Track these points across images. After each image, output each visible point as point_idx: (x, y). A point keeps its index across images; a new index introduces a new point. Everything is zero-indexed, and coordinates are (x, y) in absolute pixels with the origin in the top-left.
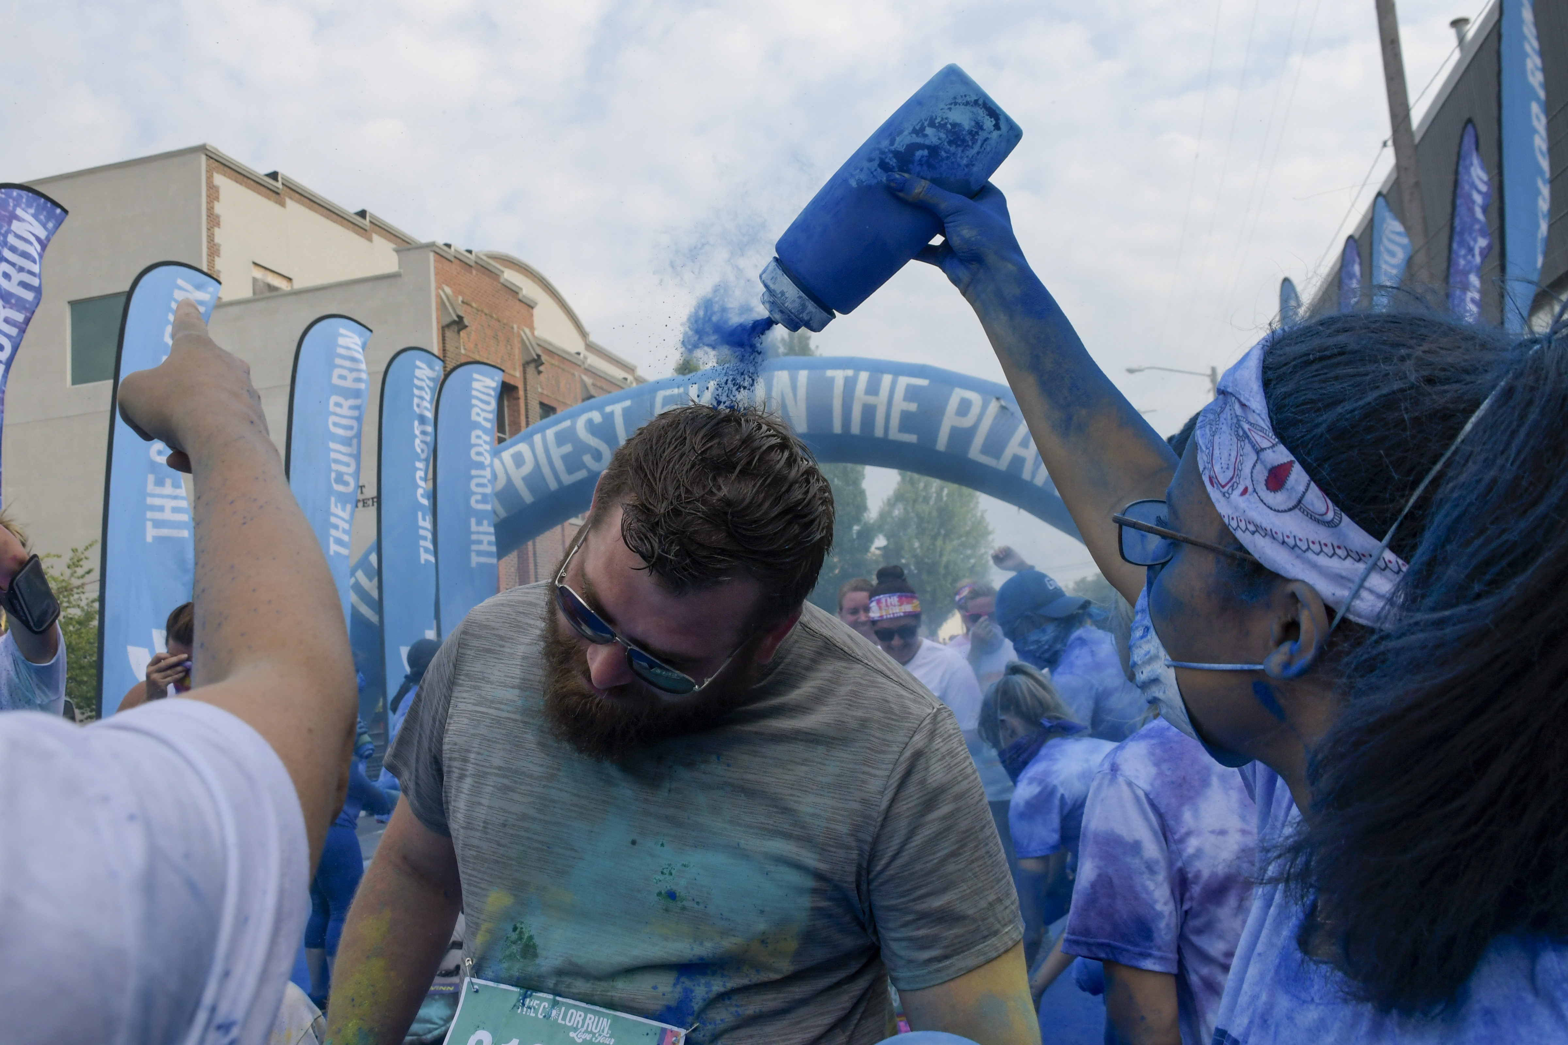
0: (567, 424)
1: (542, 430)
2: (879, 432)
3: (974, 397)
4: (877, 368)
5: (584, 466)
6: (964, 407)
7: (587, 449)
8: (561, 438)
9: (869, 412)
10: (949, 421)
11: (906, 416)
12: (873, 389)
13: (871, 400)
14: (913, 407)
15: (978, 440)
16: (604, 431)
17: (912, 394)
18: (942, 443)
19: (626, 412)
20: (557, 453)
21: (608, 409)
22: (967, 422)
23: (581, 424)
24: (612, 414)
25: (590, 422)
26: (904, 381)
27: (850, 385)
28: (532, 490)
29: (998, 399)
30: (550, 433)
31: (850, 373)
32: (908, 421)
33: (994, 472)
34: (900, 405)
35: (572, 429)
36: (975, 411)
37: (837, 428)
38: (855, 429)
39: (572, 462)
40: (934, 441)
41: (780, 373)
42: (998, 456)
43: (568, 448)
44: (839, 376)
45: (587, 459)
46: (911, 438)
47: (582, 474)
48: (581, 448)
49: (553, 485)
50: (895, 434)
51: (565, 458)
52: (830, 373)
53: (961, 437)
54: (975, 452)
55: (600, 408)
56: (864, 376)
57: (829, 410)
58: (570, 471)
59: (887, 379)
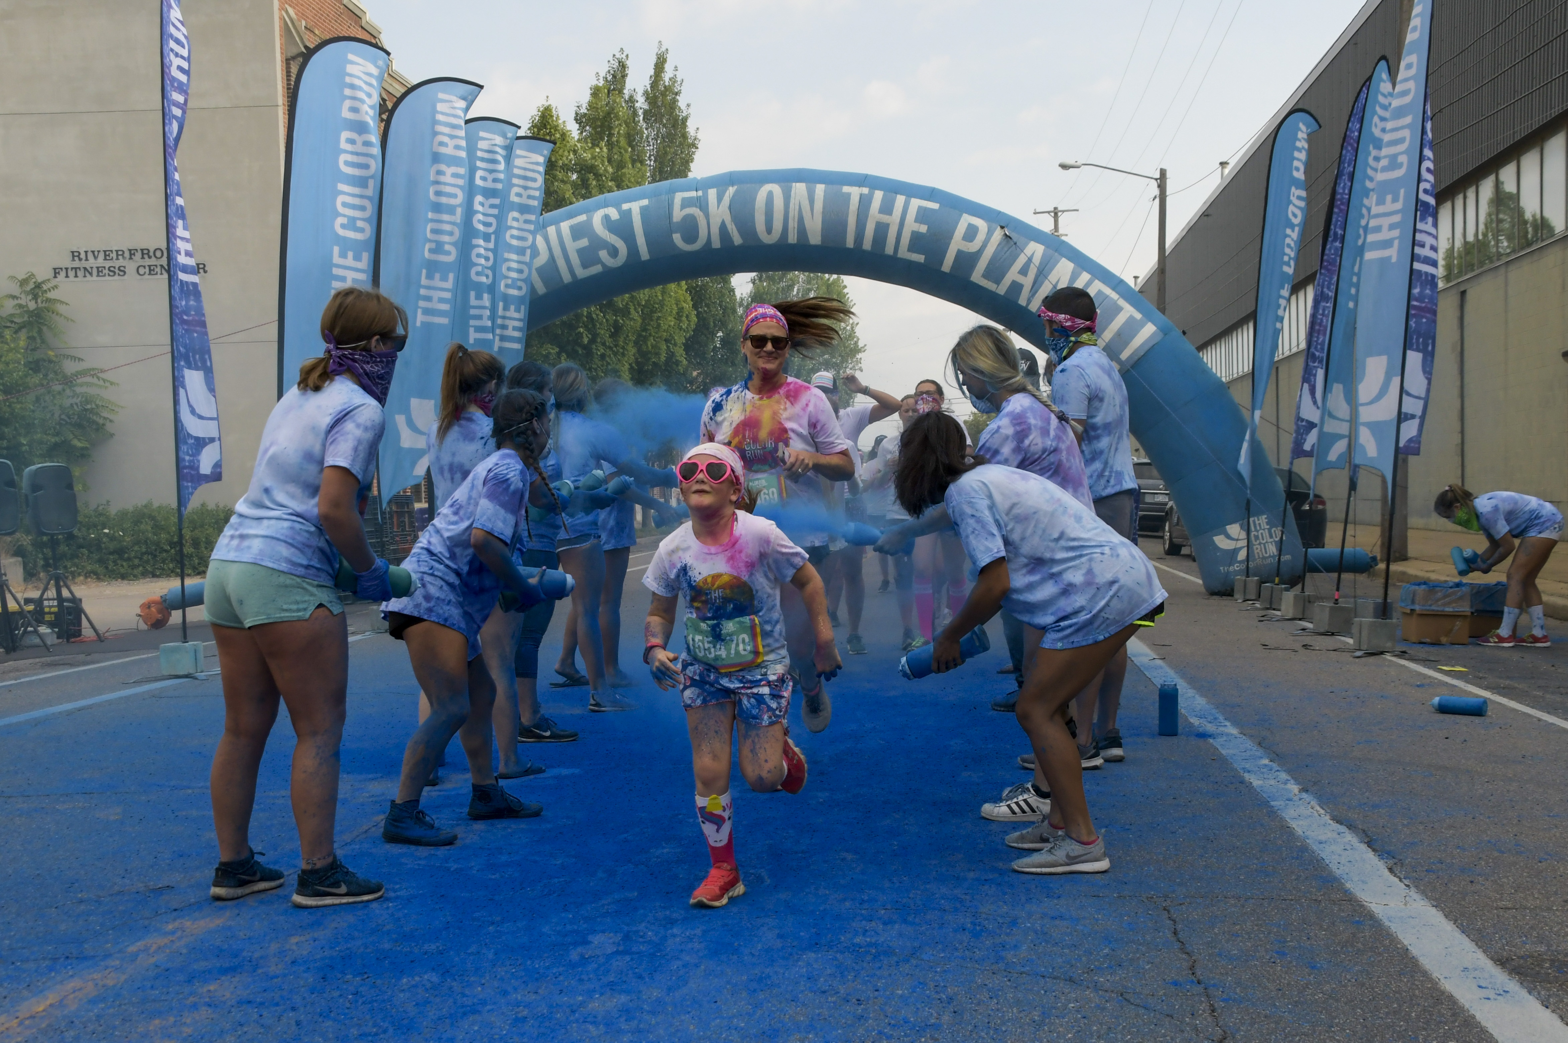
0: (583, 218)
1: (556, 222)
2: (889, 250)
3: (981, 224)
4: (893, 188)
5: (599, 261)
6: (971, 233)
7: (605, 245)
8: (577, 232)
9: (882, 230)
10: (957, 244)
11: (916, 238)
12: (887, 208)
13: (885, 218)
14: (923, 229)
15: (982, 265)
16: (622, 229)
17: (923, 216)
18: (947, 265)
19: (644, 210)
20: (572, 247)
21: (625, 206)
22: (973, 247)
23: (597, 219)
24: (629, 211)
25: (607, 217)
26: (916, 203)
27: (865, 202)
28: (545, 281)
29: (1002, 227)
30: (565, 226)
31: (865, 190)
32: (917, 242)
33: (993, 295)
34: (912, 225)
35: (589, 222)
36: (981, 237)
37: (850, 243)
38: (867, 245)
39: (588, 257)
40: (941, 263)
41: (798, 184)
42: (998, 282)
43: (584, 242)
44: (855, 192)
45: (603, 254)
46: (920, 258)
47: (597, 269)
48: (597, 243)
49: (567, 278)
50: (904, 253)
51: (580, 252)
52: (846, 189)
53: (966, 261)
54: (977, 277)
55: (617, 205)
56: (878, 195)
57: (845, 225)
58: (585, 266)
59: (900, 200)
